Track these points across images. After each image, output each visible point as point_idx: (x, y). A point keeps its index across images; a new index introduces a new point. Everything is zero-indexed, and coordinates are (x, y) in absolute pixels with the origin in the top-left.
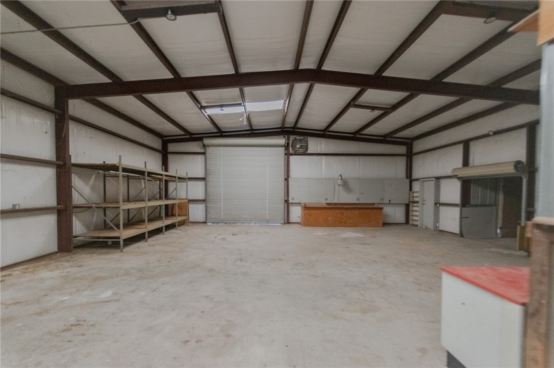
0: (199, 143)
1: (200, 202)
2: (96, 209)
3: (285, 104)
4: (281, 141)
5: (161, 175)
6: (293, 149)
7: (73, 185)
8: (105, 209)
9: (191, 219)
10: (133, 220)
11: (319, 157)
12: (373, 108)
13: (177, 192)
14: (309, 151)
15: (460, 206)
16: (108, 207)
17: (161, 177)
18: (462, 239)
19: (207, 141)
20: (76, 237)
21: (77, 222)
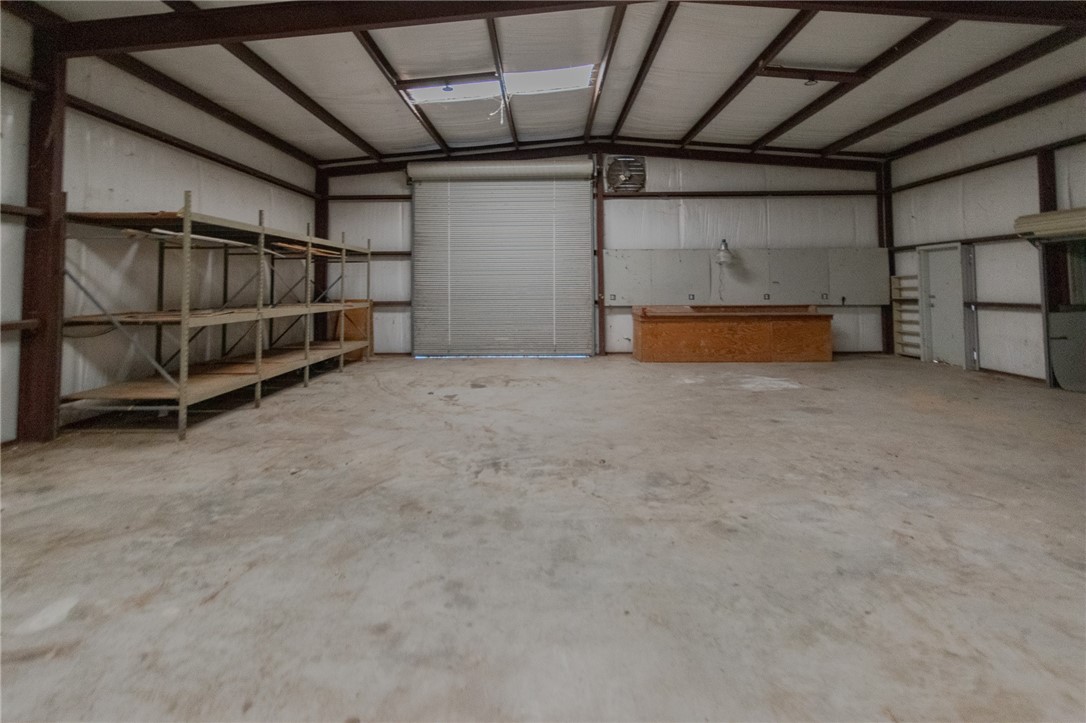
0: (399, 175)
1: (399, 308)
2: (122, 328)
3: (595, 75)
4: (586, 166)
5: (304, 244)
6: (611, 184)
7: (69, 267)
8: (159, 327)
9: (378, 348)
10: (236, 352)
11: (672, 201)
12: (812, 75)
13: (342, 284)
14: (649, 188)
15: (1043, 309)
16: (165, 323)
17: (304, 249)
18: (1056, 392)
19: (415, 171)
20: (66, 400)
21: (81, 361)
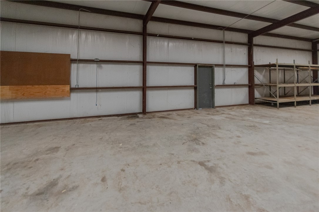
2: (265, 86)
5: (308, 67)
7: (255, 75)
8: (270, 86)
16: (272, 86)
20: (256, 98)
21: (257, 92)
